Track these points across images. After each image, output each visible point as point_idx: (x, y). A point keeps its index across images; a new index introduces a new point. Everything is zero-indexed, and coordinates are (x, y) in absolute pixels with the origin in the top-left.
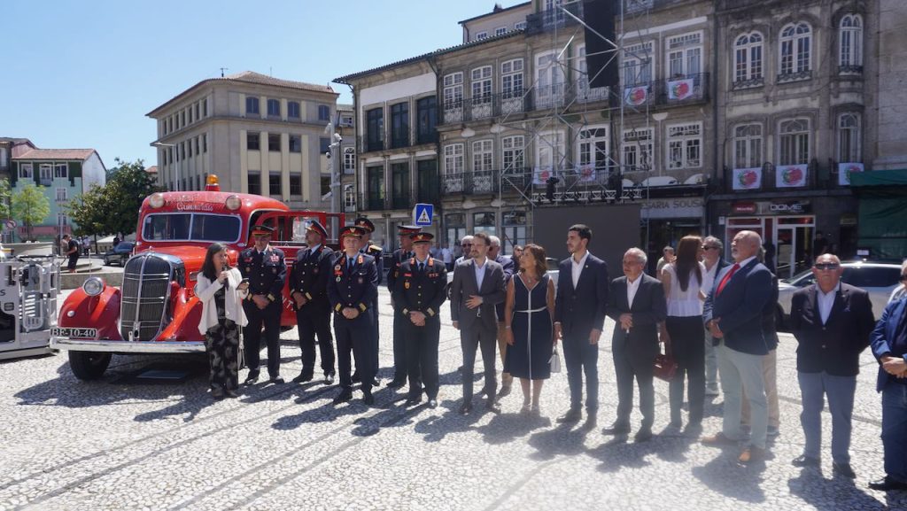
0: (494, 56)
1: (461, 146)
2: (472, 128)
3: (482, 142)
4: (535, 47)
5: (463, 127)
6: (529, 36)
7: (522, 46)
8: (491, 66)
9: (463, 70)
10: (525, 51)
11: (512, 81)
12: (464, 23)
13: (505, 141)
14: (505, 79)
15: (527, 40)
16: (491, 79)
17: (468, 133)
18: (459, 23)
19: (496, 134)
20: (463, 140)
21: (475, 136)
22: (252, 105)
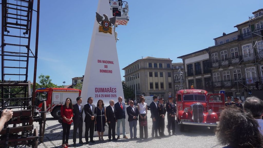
0: (227, 47)
1: (219, 73)
2: (222, 68)
3: (226, 72)
4: (241, 44)
5: (219, 68)
6: (239, 41)
7: (237, 44)
8: (227, 50)
9: (217, 52)
10: (238, 45)
11: (235, 54)
12: (215, 39)
13: (234, 71)
14: (232, 53)
15: (239, 42)
16: (227, 54)
17: (221, 69)
18: (213, 39)
19: (230, 69)
20: (219, 71)
21: (224, 70)
22: (150, 65)
